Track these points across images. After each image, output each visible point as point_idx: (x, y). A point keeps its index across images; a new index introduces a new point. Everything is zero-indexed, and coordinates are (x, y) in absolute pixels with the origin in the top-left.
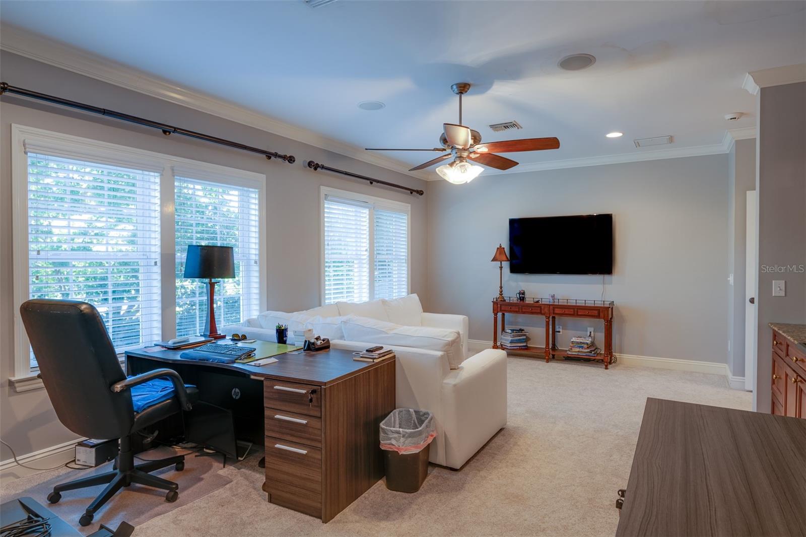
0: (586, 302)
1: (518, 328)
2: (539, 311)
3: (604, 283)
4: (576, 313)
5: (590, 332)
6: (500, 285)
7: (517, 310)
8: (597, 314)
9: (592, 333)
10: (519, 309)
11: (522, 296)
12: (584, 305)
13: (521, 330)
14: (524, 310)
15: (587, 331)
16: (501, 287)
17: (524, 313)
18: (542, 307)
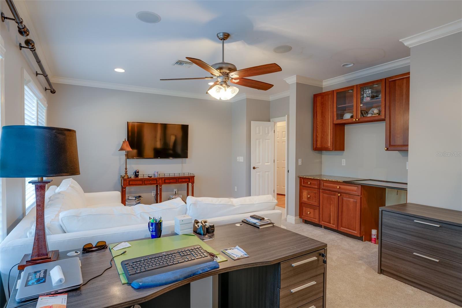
0: (180, 174)
1: (138, 195)
2: (156, 182)
3: (182, 163)
4: (177, 181)
5: (175, 192)
6: (125, 168)
7: (141, 183)
8: (188, 181)
9: (176, 192)
10: (142, 182)
11: (136, 174)
12: (174, 176)
13: (140, 197)
14: (146, 183)
15: (173, 191)
16: (126, 169)
17: (146, 184)
18: (158, 180)
